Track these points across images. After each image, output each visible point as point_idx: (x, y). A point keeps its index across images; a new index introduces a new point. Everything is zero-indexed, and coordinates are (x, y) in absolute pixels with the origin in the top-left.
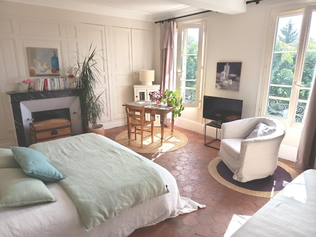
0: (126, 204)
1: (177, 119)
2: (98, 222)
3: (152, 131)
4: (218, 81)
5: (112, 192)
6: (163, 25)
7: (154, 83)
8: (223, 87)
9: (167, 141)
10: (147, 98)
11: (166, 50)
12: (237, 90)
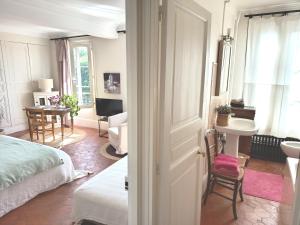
0: (29, 172)
1: (75, 118)
2: (8, 185)
3: (53, 130)
4: (106, 87)
5: (18, 165)
6: (58, 42)
7: (53, 90)
8: (110, 91)
9: (68, 137)
10: (47, 103)
11: (62, 62)
12: (119, 93)
